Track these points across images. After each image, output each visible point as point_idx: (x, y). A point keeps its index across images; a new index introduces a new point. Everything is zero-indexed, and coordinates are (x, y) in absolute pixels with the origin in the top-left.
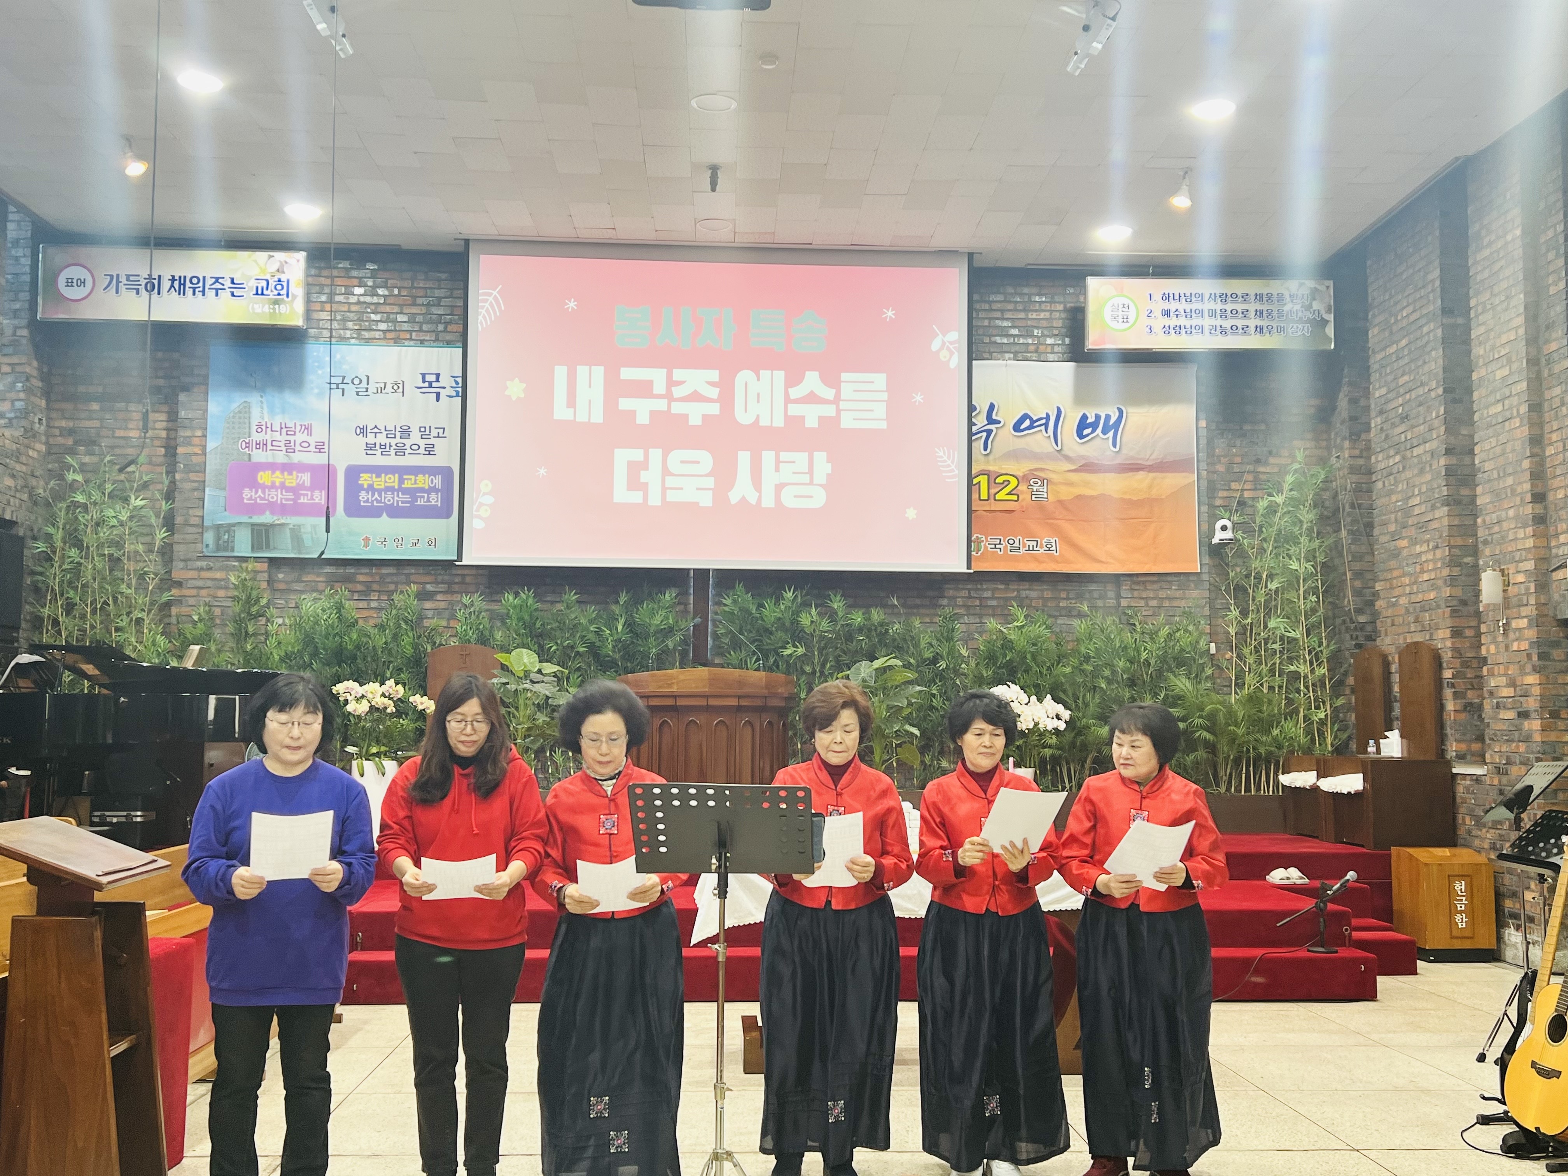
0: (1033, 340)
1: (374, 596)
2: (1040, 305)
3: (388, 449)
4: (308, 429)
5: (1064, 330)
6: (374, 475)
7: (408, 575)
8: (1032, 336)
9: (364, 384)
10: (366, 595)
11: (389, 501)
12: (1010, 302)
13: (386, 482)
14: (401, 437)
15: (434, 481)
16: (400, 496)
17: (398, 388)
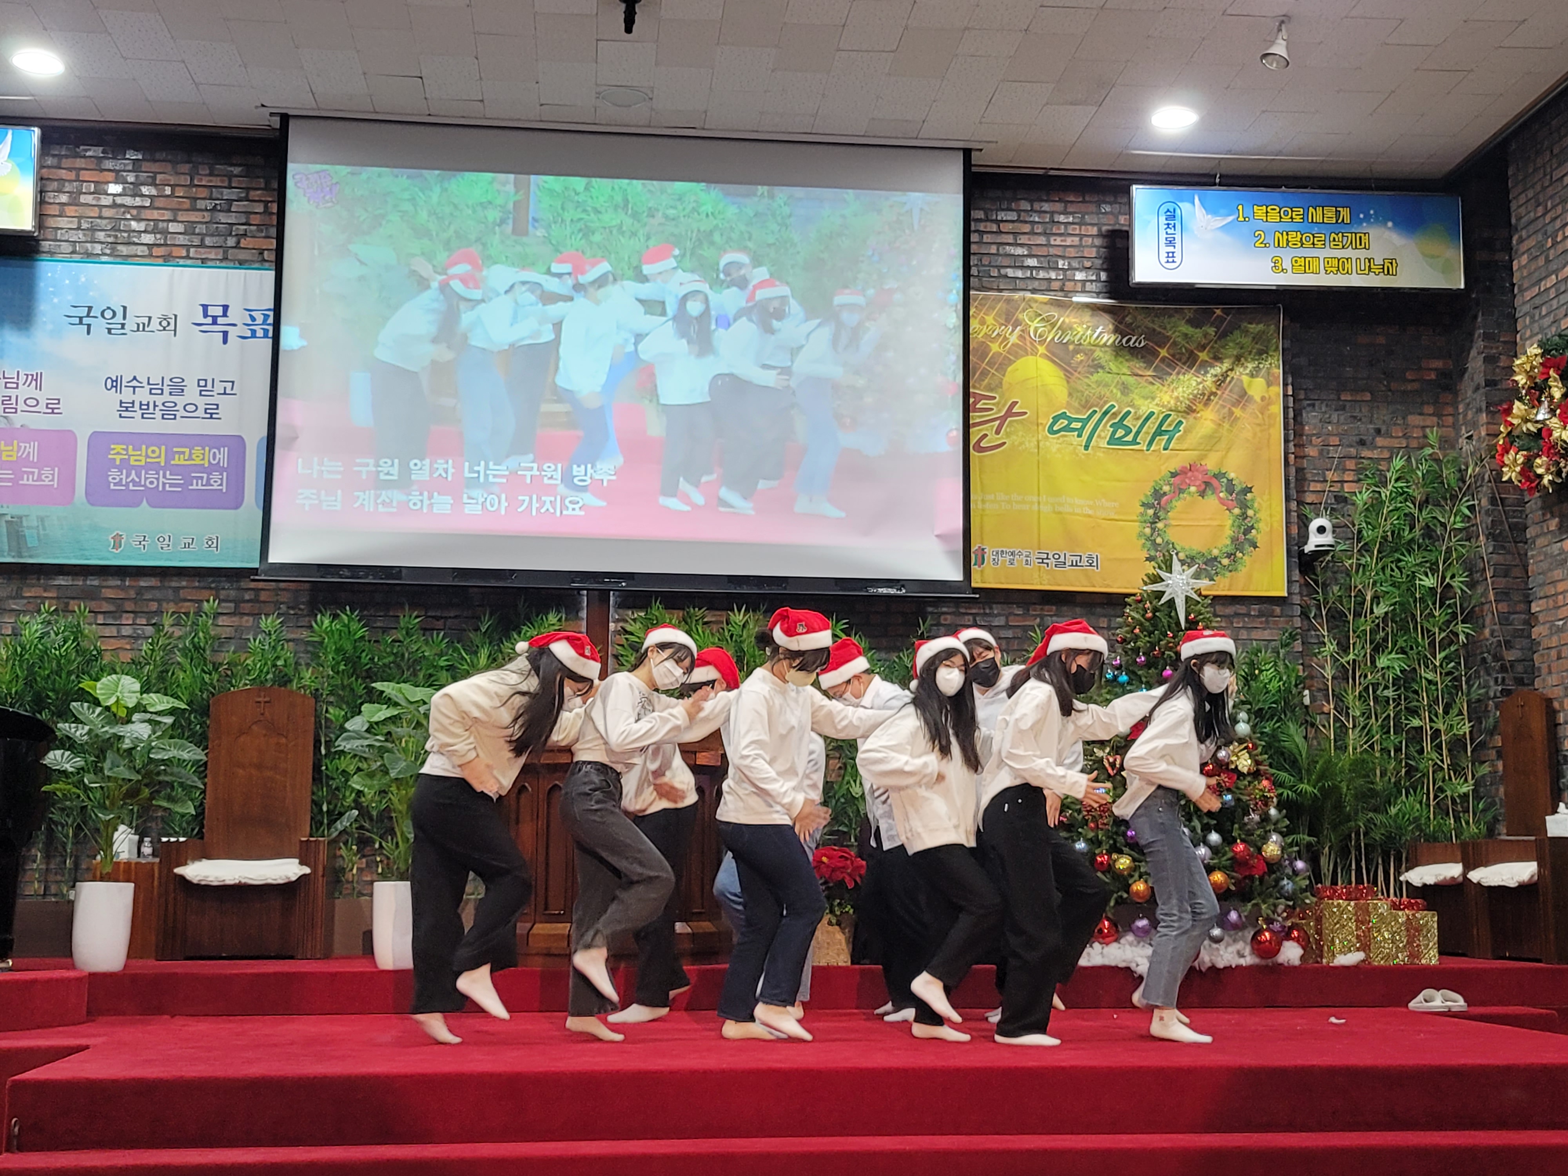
0: (1057, 275)
1: (127, 619)
2: (1066, 228)
3: (151, 410)
4: (36, 380)
5: (1098, 262)
6: (131, 447)
7: (177, 589)
8: (1057, 269)
9: (119, 318)
10: (115, 618)
11: (151, 483)
12: (1026, 222)
13: (147, 456)
14: (171, 394)
15: (218, 456)
16: (168, 476)
17: (169, 324)
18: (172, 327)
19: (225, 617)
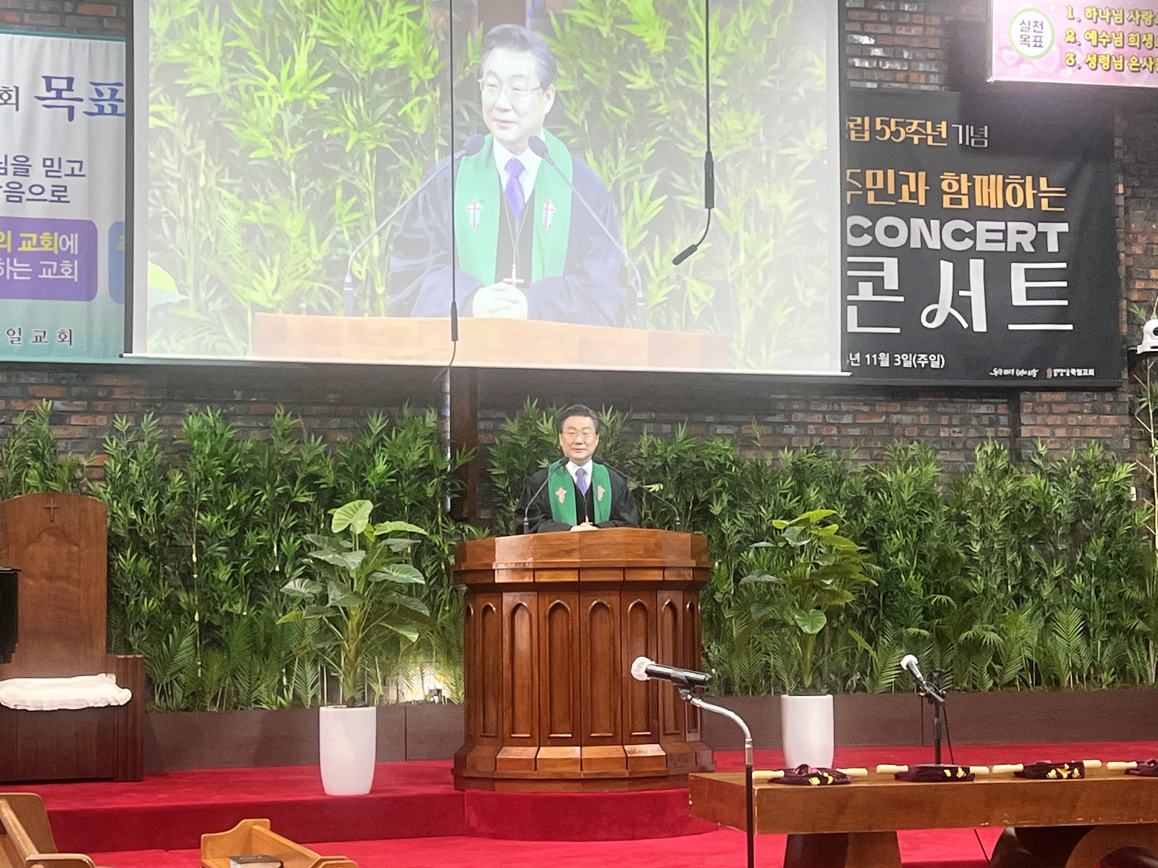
2: (911, 17)
7: (25, 386)
14: (15, 174)
15: (68, 243)
16: (15, 264)
17: (10, 97)
18: (13, 100)
19: (78, 416)
